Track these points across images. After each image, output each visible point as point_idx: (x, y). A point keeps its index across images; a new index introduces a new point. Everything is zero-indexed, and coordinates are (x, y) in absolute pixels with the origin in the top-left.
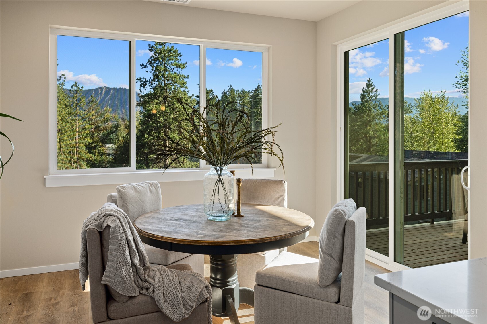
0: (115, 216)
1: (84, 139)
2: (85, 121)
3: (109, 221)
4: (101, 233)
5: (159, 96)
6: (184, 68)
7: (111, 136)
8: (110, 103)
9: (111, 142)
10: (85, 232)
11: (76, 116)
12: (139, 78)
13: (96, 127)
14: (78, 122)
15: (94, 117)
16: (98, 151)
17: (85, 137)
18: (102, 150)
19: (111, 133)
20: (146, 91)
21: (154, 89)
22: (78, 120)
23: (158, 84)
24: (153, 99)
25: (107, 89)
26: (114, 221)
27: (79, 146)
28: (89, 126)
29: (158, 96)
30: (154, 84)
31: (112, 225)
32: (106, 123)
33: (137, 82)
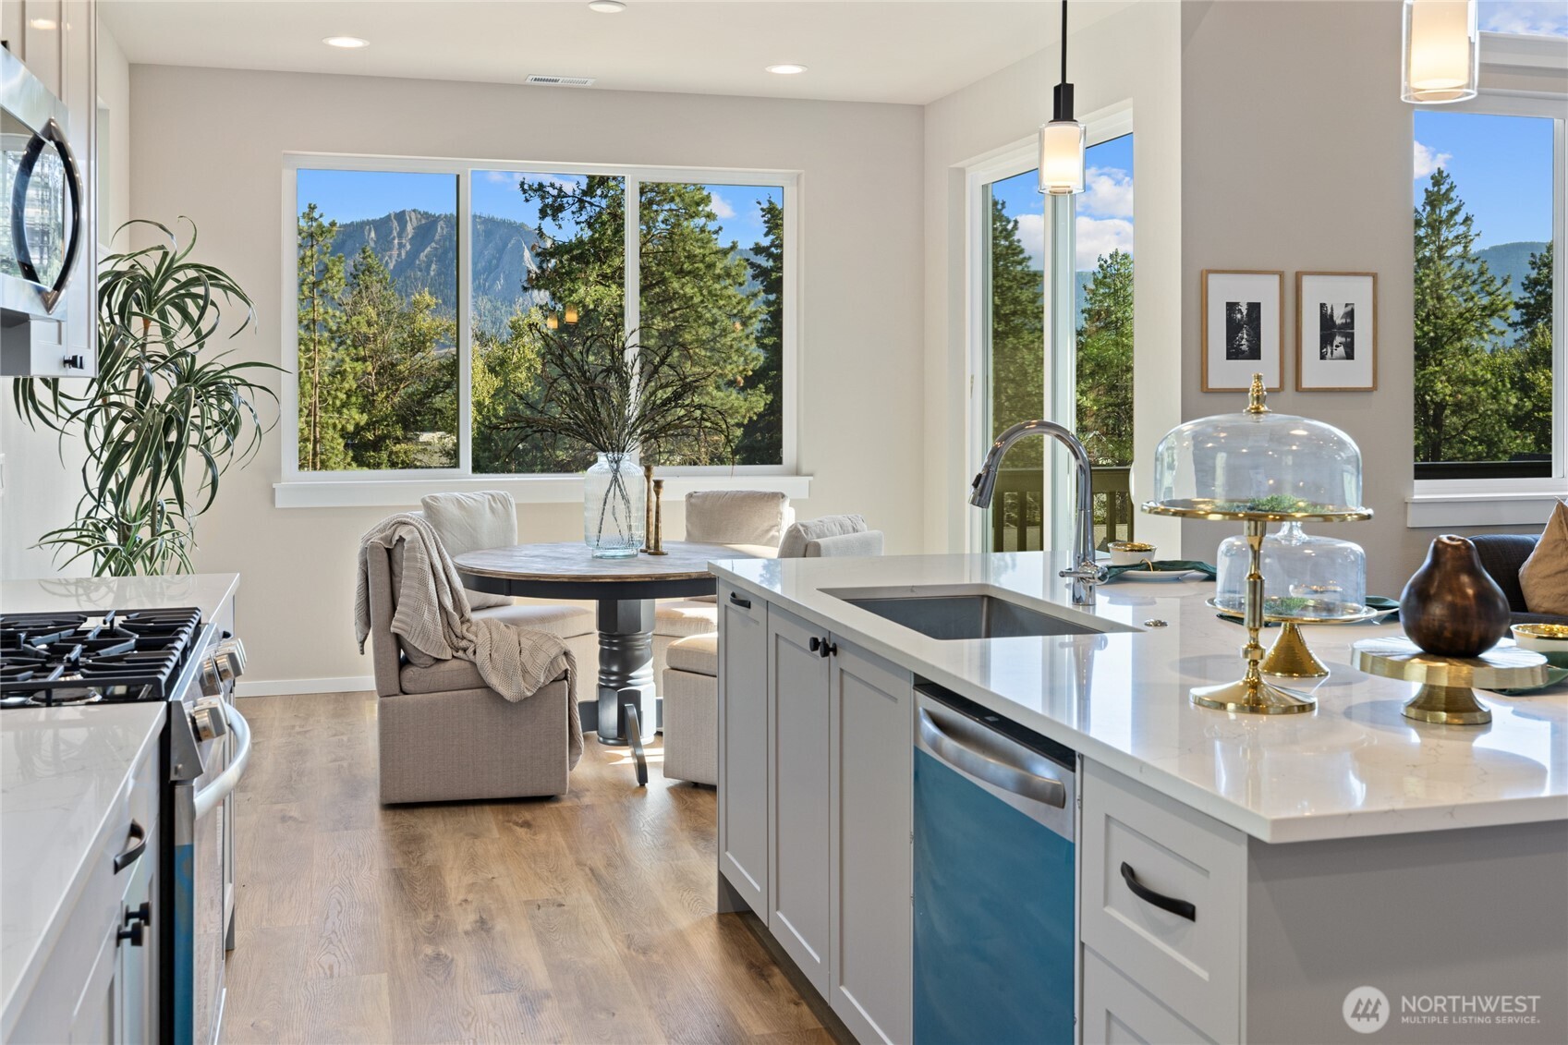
0: (411, 524)
1: (340, 413)
2: (340, 344)
3: (402, 532)
4: (389, 551)
5: (610, 251)
7: (438, 401)
8: (432, 273)
9: (436, 423)
10: (364, 551)
11: (312, 326)
12: (536, 186)
13: (383, 367)
14: (319, 350)
15: (374, 329)
16: (389, 457)
17: (344, 405)
18: (405, 453)
19: (435, 390)
20: (561, 231)
21: (590, 225)
22: (320, 342)
23: (605, 207)
24: (587, 263)
25: (423, 222)
26: (412, 532)
27: (322, 438)
28: (356, 364)
29: (604, 251)
30: (592, 204)
31: (408, 538)
32: (419, 351)
33: (527, 200)
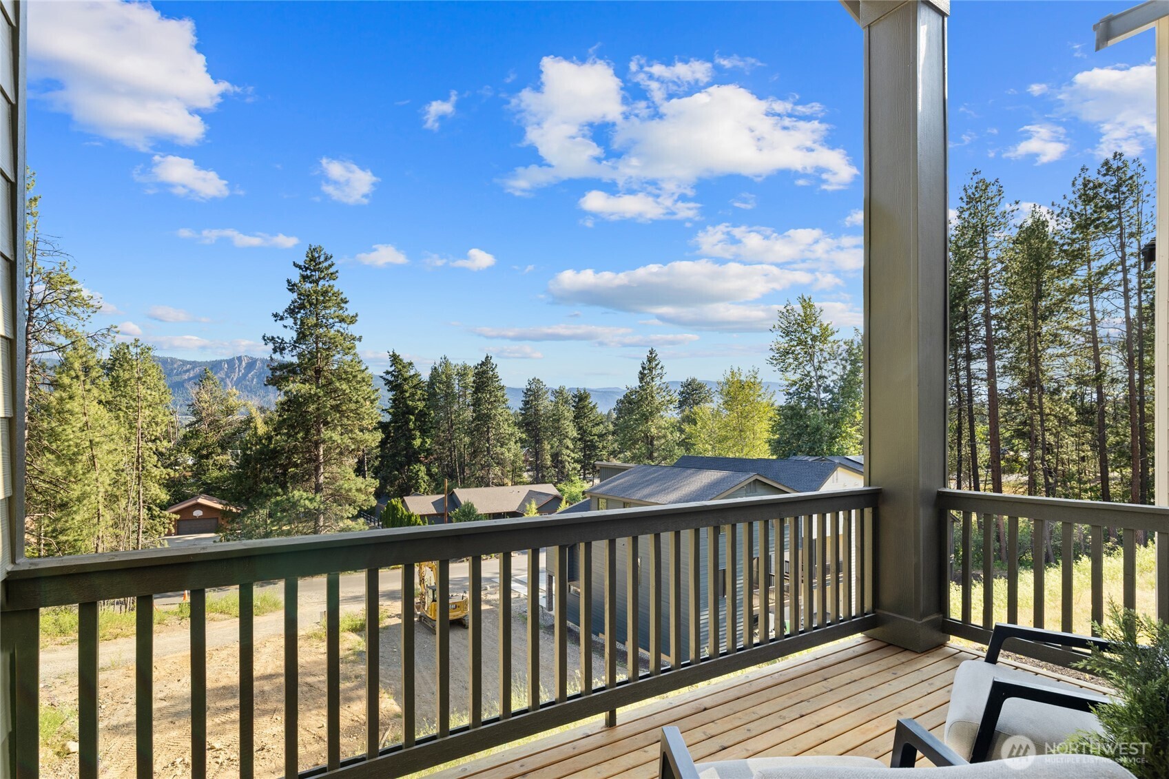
5: (307, 368)
6: (352, 322)
11: (137, 400)
12: (271, 338)
14: (142, 412)
20: (283, 358)
21: (300, 356)
22: (142, 408)
23: (305, 348)
24: (295, 373)
29: (304, 369)
30: (299, 348)
32: (230, 414)
33: (266, 344)
